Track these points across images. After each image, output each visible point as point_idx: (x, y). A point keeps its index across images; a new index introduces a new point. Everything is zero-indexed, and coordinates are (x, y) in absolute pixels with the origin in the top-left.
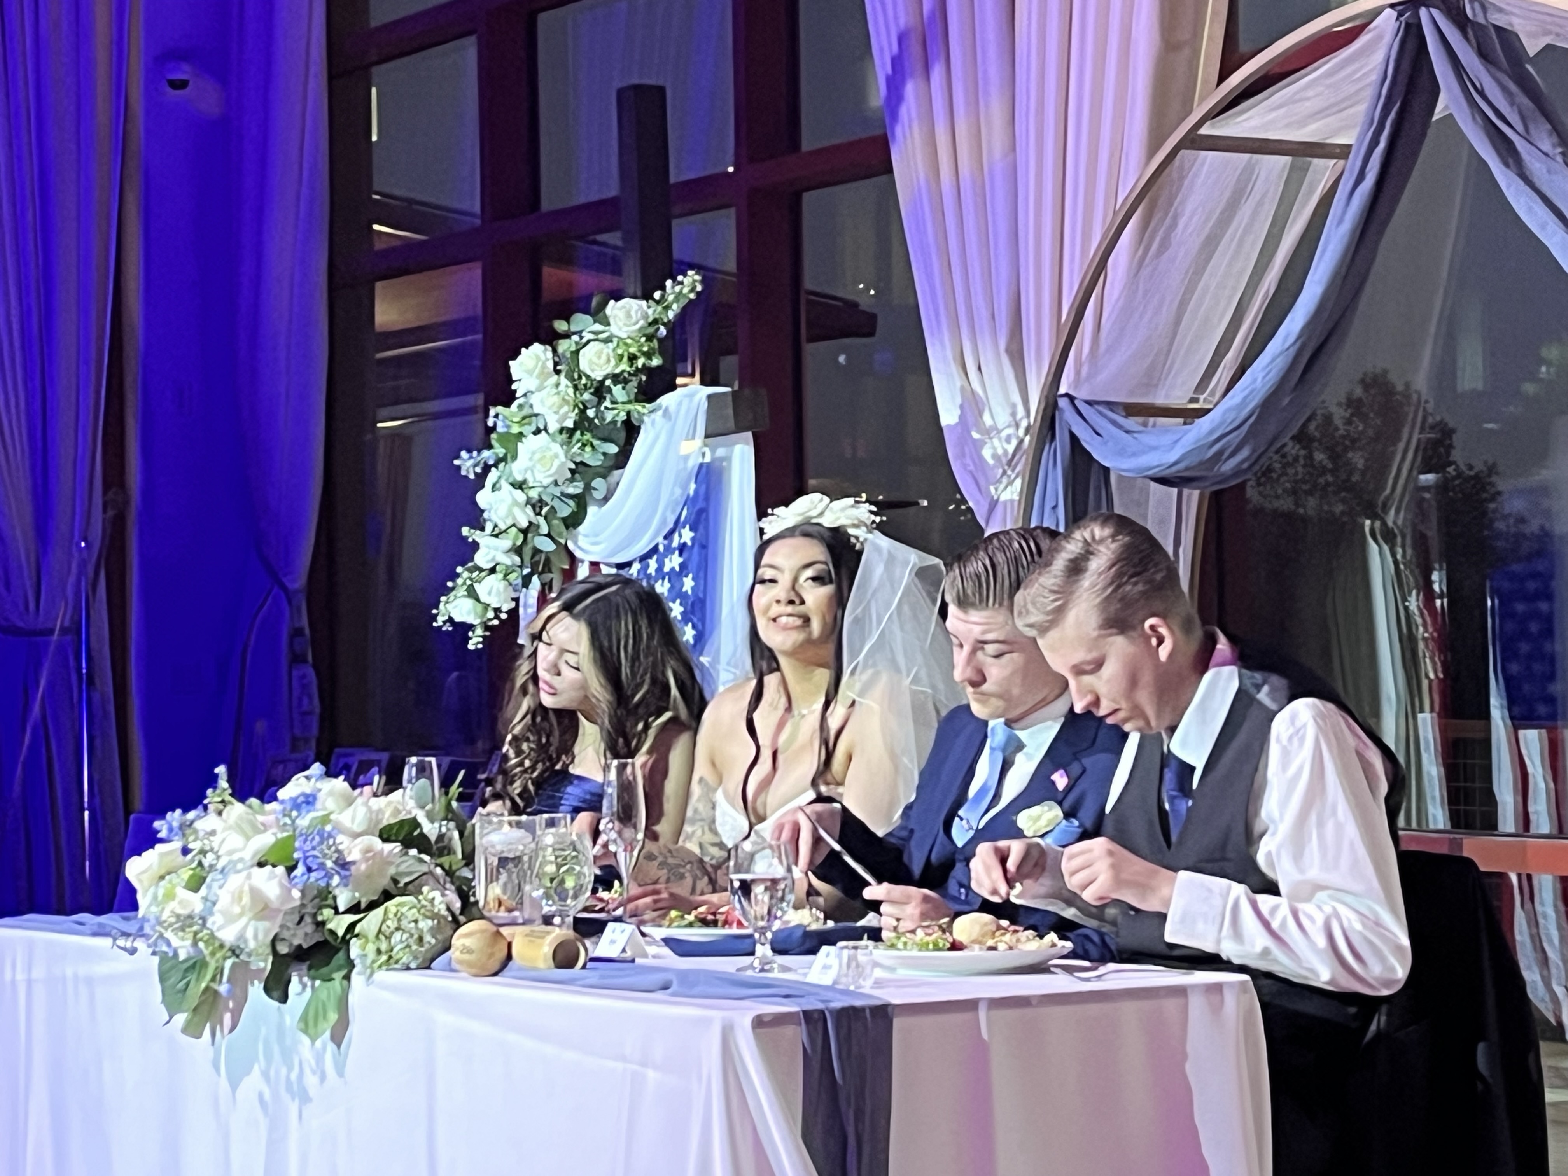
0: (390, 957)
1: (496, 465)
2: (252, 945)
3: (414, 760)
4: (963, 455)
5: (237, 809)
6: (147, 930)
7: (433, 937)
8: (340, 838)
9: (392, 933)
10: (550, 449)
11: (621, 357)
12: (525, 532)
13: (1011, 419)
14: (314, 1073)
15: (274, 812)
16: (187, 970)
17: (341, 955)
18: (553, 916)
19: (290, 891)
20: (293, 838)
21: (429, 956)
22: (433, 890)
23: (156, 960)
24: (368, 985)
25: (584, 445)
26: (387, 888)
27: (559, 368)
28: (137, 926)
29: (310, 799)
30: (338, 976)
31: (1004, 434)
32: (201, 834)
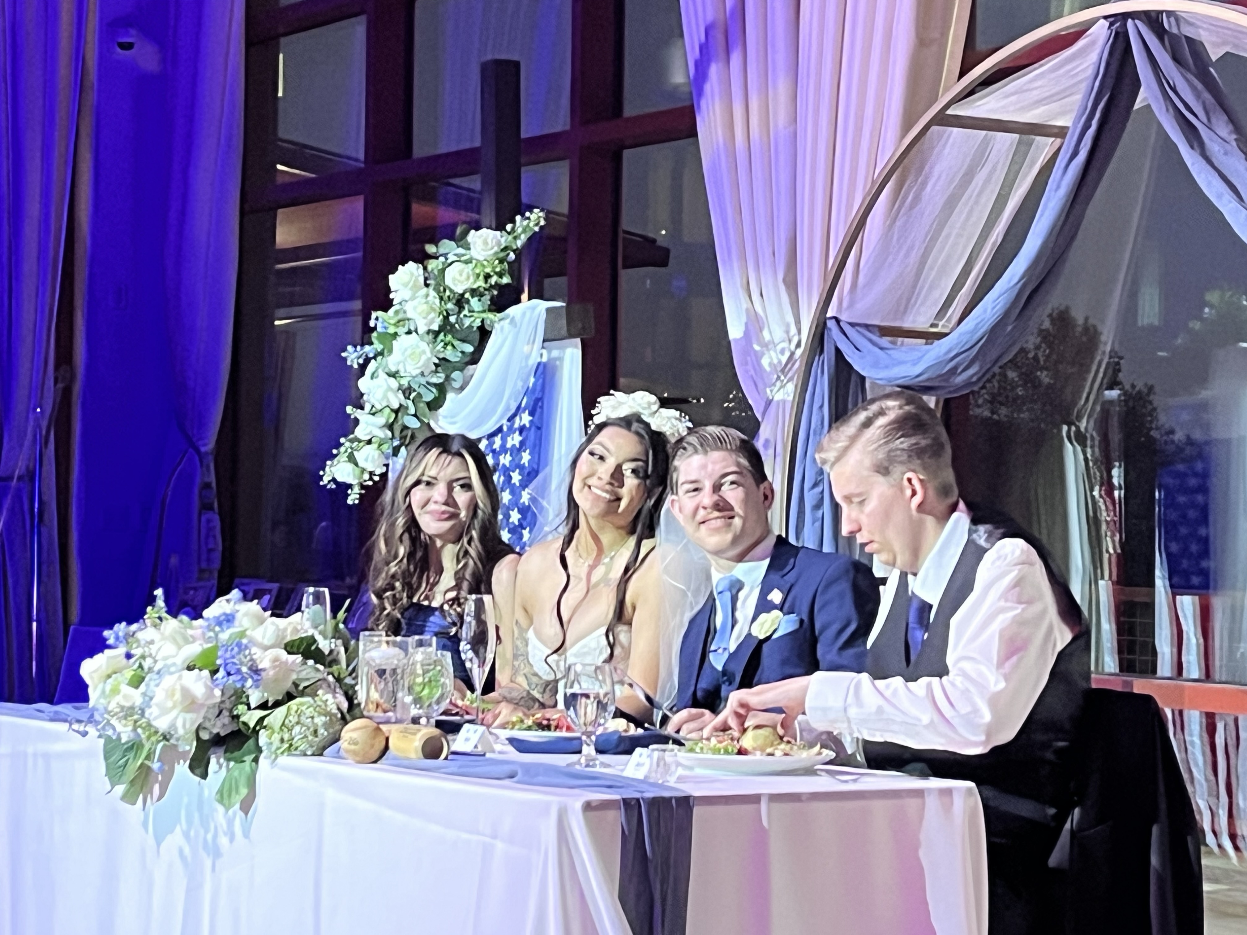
0: (291, 745)
1: (375, 358)
2: (181, 732)
3: (311, 589)
4: (746, 363)
5: (171, 624)
6: (97, 717)
7: (326, 730)
8: (254, 650)
9: (293, 726)
10: (418, 346)
11: (478, 275)
12: (396, 412)
13: (785, 336)
14: (225, 834)
15: (201, 627)
16: (127, 750)
17: (251, 742)
18: (420, 718)
19: (212, 690)
20: (216, 648)
21: (321, 745)
22: (327, 693)
23: (102, 741)
24: (272, 768)
25: (446, 344)
26: (290, 690)
27: (428, 282)
28: (88, 715)
29: (230, 617)
30: (249, 758)
31: (779, 347)
32: (142, 643)
